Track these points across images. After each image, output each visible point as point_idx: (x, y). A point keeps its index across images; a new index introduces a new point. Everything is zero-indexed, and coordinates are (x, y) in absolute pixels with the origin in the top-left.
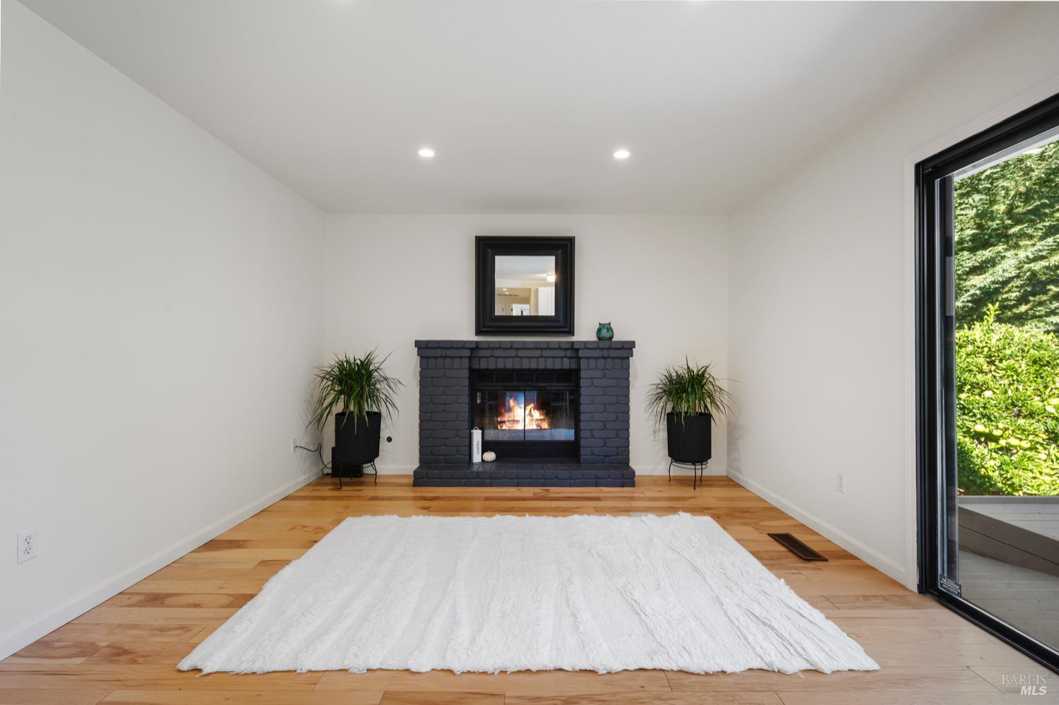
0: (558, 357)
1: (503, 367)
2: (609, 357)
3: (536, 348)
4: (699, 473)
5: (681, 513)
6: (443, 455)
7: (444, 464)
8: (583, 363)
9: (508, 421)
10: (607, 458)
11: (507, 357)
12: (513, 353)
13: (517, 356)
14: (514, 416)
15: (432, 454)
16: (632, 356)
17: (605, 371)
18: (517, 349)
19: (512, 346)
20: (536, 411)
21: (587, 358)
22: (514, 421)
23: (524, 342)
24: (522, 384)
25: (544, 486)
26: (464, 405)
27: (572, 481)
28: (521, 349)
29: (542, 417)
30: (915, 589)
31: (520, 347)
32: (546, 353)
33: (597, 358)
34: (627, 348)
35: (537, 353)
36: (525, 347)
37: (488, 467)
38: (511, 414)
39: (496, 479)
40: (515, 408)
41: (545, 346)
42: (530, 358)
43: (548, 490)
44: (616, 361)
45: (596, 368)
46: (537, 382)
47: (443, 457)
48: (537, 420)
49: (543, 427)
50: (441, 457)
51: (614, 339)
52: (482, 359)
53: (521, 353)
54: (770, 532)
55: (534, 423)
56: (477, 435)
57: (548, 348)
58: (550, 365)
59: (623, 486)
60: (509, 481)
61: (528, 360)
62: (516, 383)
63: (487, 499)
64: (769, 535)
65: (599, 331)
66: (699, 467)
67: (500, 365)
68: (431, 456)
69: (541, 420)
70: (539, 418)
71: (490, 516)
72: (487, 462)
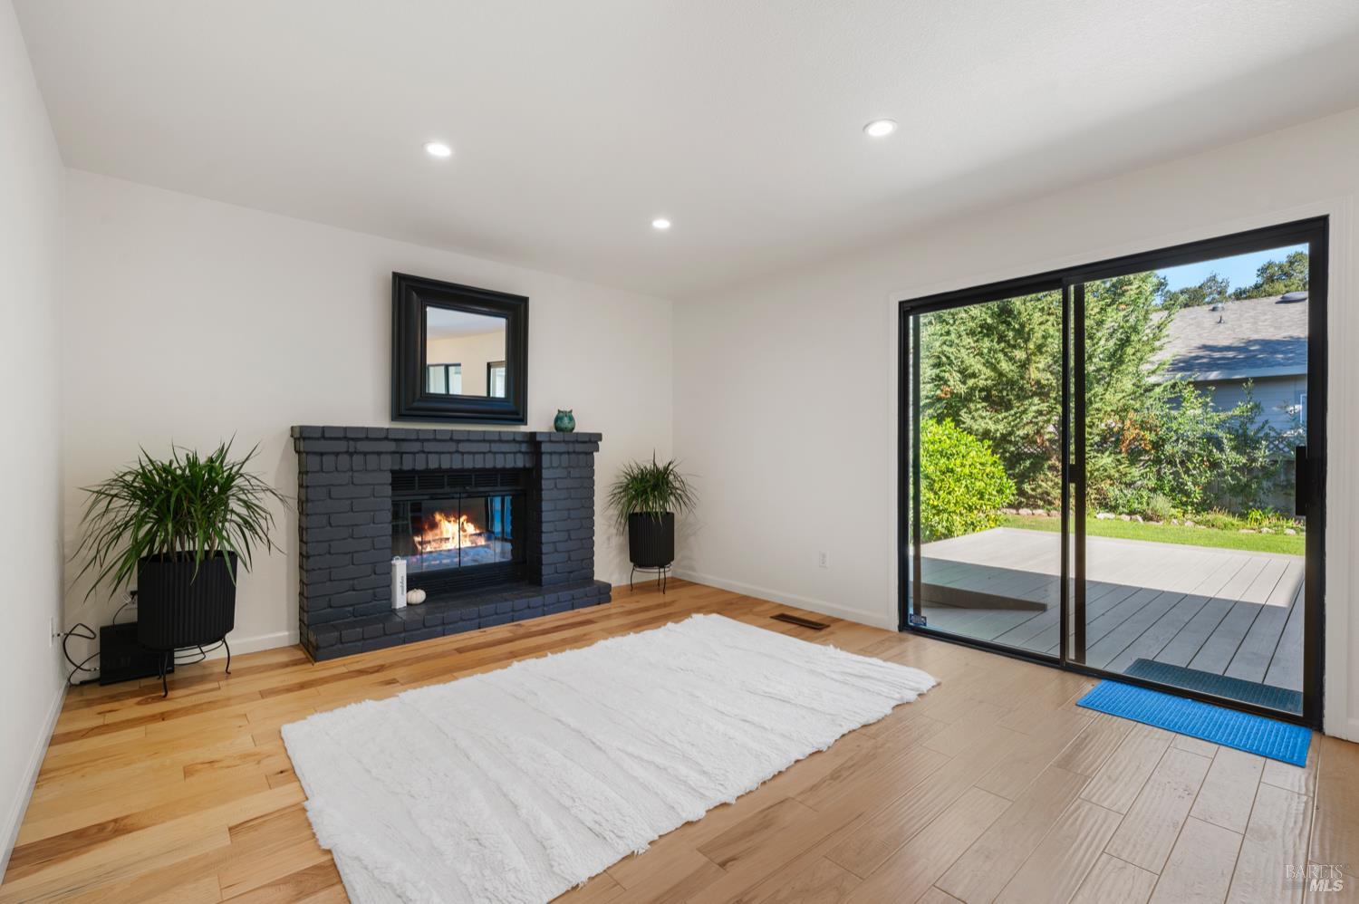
0: (510, 453)
1: (436, 466)
2: (574, 452)
3: (484, 441)
4: (662, 576)
5: (695, 616)
6: (351, 605)
7: (352, 619)
8: (545, 460)
9: (434, 541)
10: (572, 575)
11: (443, 453)
12: (452, 447)
13: (457, 452)
14: (442, 533)
15: (331, 607)
16: (598, 450)
17: (569, 469)
18: (459, 441)
19: (453, 438)
20: (470, 524)
21: (551, 453)
22: (441, 540)
23: (469, 432)
24: (458, 489)
25: (513, 621)
26: (386, 525)
27: (545, 609)
28: (463, 441)
29: (478, 532)
30: (896, 629)
31: (462, 438)
32: (495, 447)
33: (561, 454)
34: (592, 441)
35: (484, 447)
36: (468, 438)
37: (420, 611)
38: (437, 531)
39: (450, 623)
40: (442, 522)
41: (497, 438)
42: (474, 453)
43: (519, 625)
44: (581, 456)
45: (560, 466)
46: (476, 486)
47: (351, 609)
48: (472, 535)
49: (479, 544)
50: (347, 609)
51: (575, 431)
52: (404, 456)
53: (462, 447)
54: (772, 615)
55: (467, 539)
56: (401, 568)
57: (501, 441)
58: (500, 462)
59: (599, 604)
60: (468, 622)
61: (471, 456)
62: (447, 489)
63: (460, 651)
64: (772, 617)
65: (558, 419)
66: (662, 570)
67: (433, 465)
68: (329, 610)
69: (475, 534)
70: (474, 532)
71: (505, 667)
72: (416, 605)
